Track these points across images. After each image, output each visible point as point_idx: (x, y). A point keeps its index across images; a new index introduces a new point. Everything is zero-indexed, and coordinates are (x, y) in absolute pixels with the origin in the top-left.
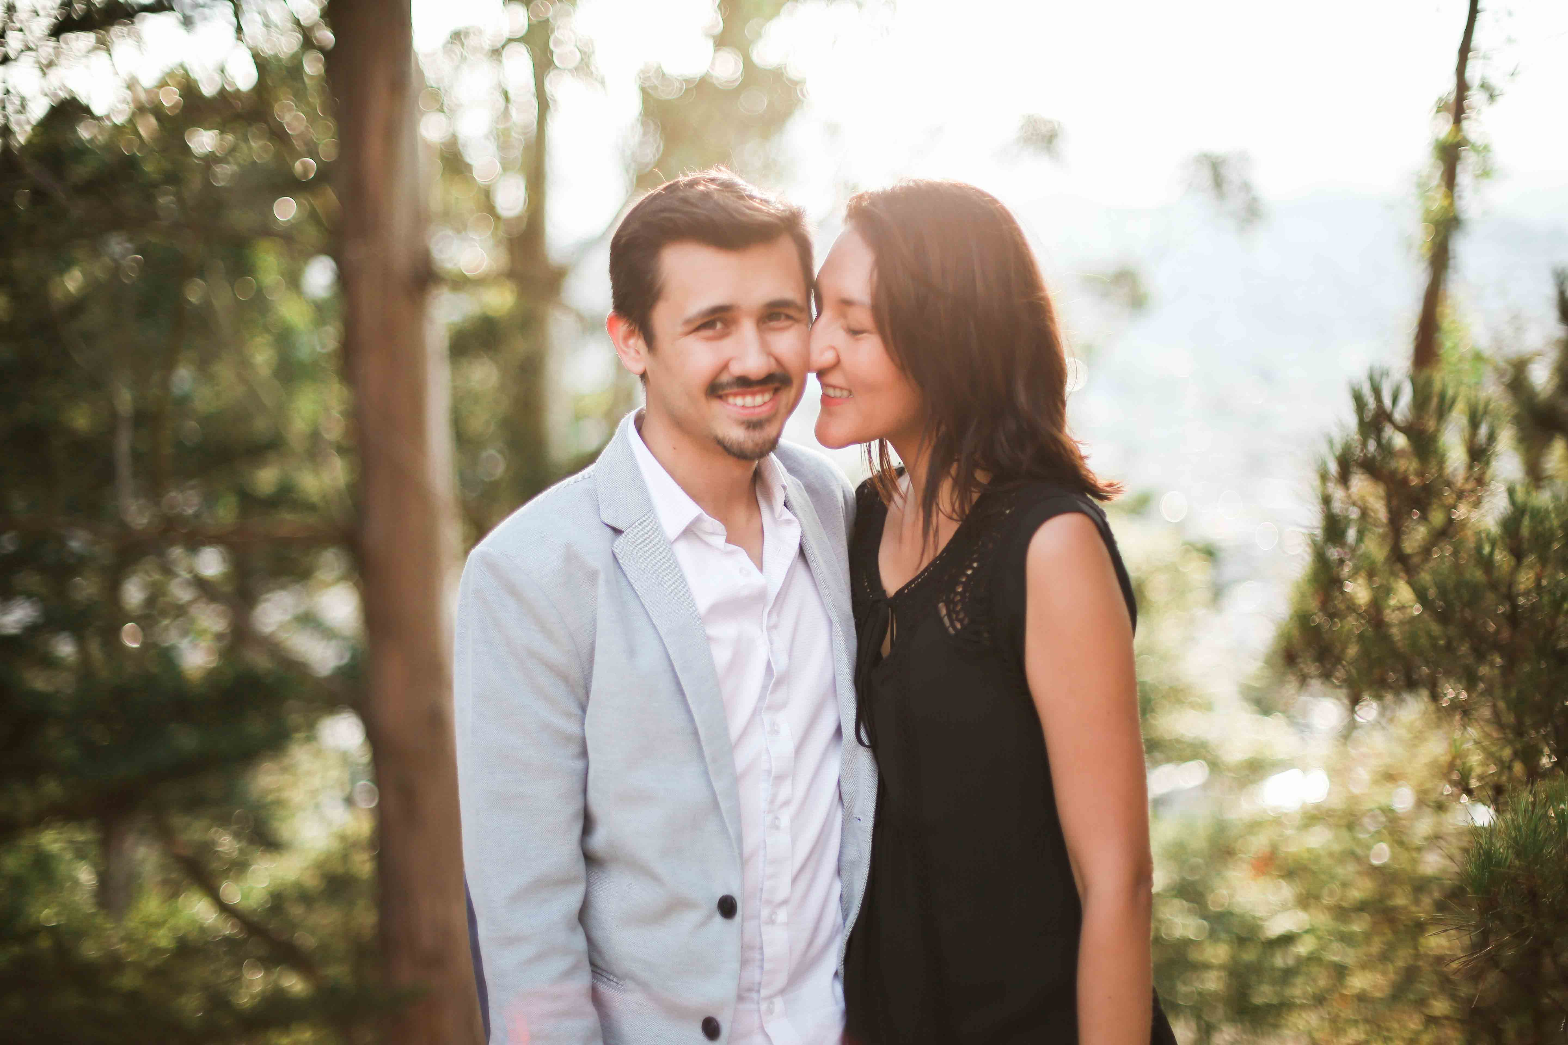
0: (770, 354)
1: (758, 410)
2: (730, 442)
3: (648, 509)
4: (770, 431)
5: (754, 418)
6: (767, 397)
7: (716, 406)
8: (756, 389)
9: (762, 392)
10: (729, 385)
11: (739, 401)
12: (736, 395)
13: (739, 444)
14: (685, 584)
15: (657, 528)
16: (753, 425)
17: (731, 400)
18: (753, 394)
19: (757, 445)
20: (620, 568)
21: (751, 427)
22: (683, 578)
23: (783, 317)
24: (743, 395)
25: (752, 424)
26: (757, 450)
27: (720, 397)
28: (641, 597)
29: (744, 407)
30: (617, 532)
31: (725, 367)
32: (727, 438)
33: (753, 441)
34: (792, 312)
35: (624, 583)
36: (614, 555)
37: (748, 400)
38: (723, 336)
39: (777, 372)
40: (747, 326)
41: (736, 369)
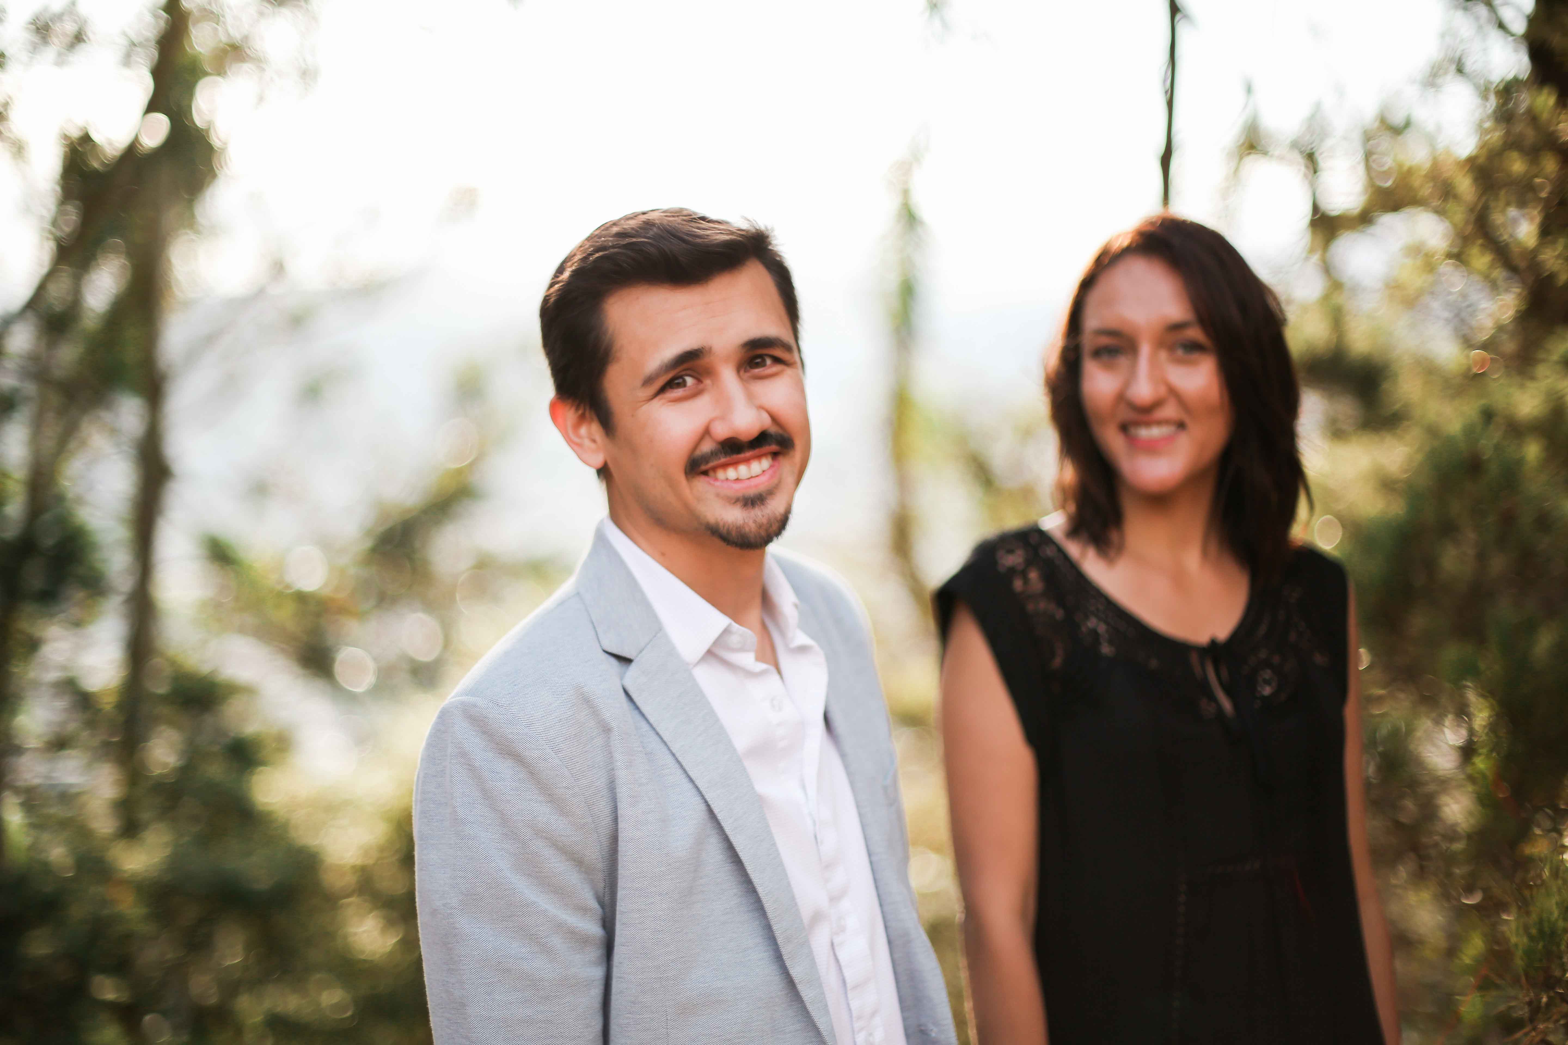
0: (761, 408)
1: (754, 482)
2: (725, 528)
3: (656, 628)
4: (775, 506)
5: (752, 492)
6: (766, 463)
7: (701, 484)
8: (748, 454)
9: (759, 457)
10: (714, 454)
11: (731, 473)
12: (725, 466)
13: (739, 529)
14: (717, 720)
15: (672, 652)
16: (752, 501)
17: (721, 474)
18: (747, 461)
19: (760, 526)
20: (637, 708)
21: (750, 505)
22: (712, 713)
23: (769, 362)
24: (735, 464)
25: (750, 500)
26: (763, 533)
27: (705, 473)
28: (669, 744)
29: (737, 480)
30: (625, 661)
31: (706, 432)
32: (721, 524)
33: (755, 522)
34: (778, 353)
35: (645, 727)
36: (626, 692)
37: (743, 470)
38: (696, 394)
39: (773, 430)
40: (728, 376)
41: (721, 431)
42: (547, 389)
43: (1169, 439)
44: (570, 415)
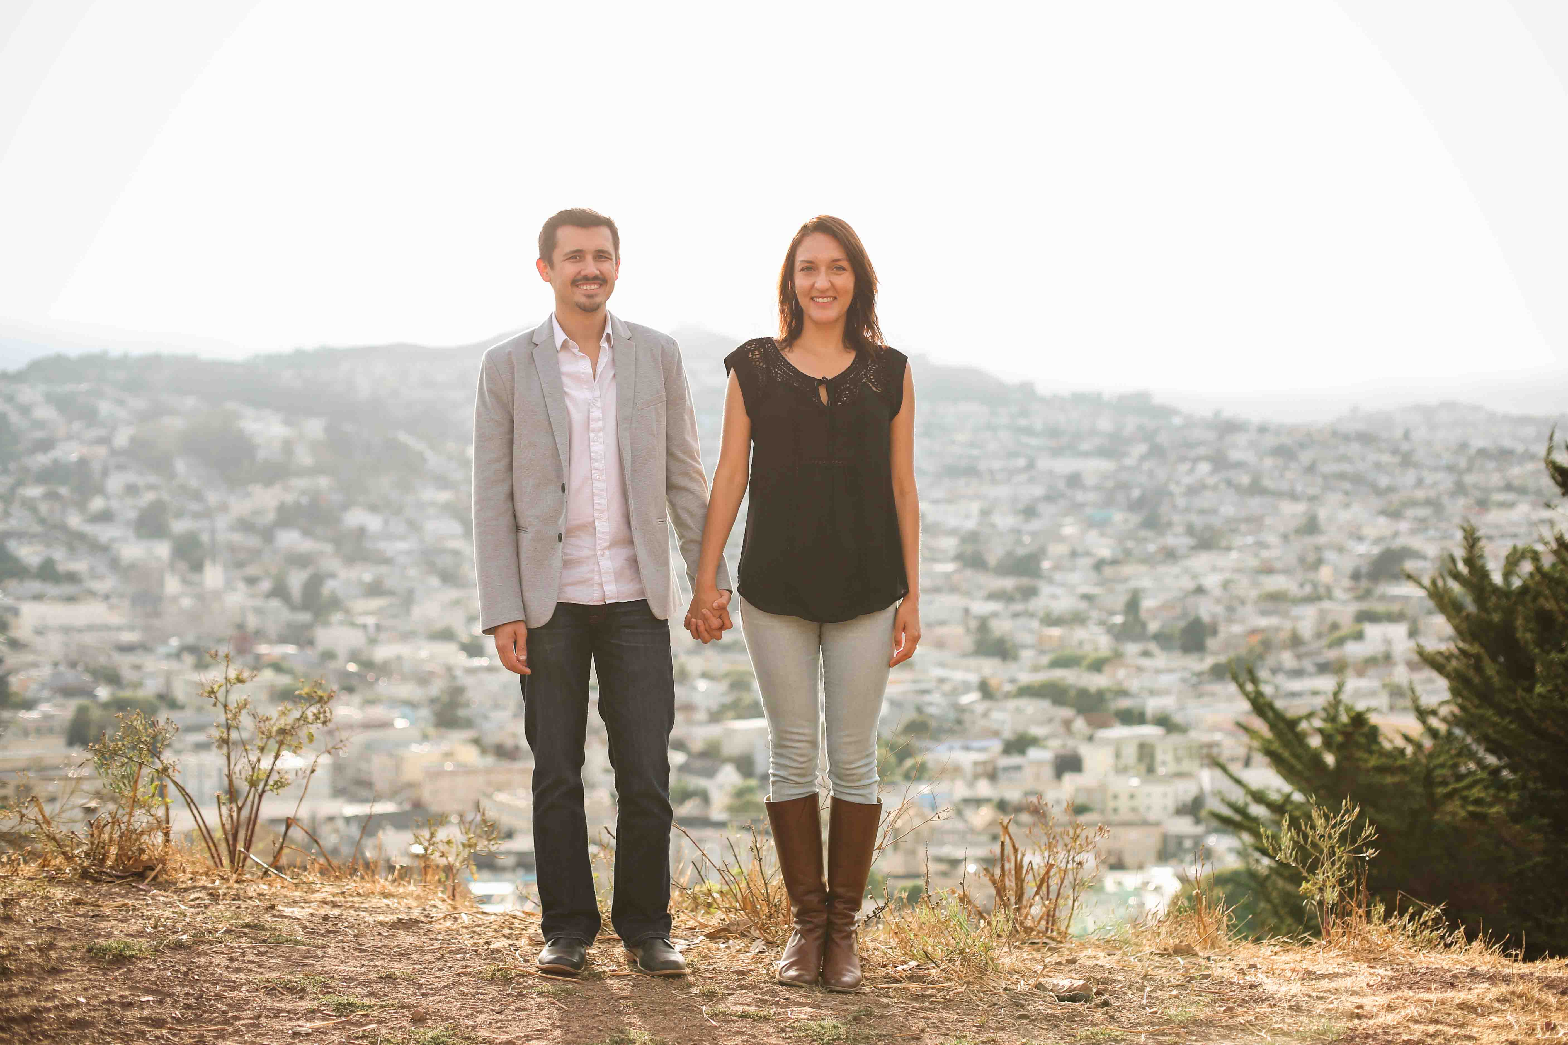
0: (598, 269)
1: (592, 291)
2: (581, 305)
3: (551, 337)
4: (597, 300)
5: (591, 294)
6: (598, 286)
7: (575, 289)
8: (592, 282)
9: (595, 284)
10: (580, 280)
11: (585, 287)
12: (583, 284)
13: (584, 304)
15: (553, 344)
17: (582, 286)
18: (590, 284)
19: (591, 305)
20: (533, 358)
21: (589, 297)
23: (603, 257)
24: (586, 284)
25: (592, 297)
26: (592, 307)
27: (577, 286)
29: (587, 290)
30: (536, 345)
31: (579, 273)
32: (580, 303)
33: (594, 304)
34: (607, 256)
35: (532, 364)
36: (532, 355)
37: (588, 287)
38: (579, 262)
39: (600, 276)
40: (589, 258)
41: (583, 273)
42: (537, 256)
43: (830, 303)
44: (542, 265)
